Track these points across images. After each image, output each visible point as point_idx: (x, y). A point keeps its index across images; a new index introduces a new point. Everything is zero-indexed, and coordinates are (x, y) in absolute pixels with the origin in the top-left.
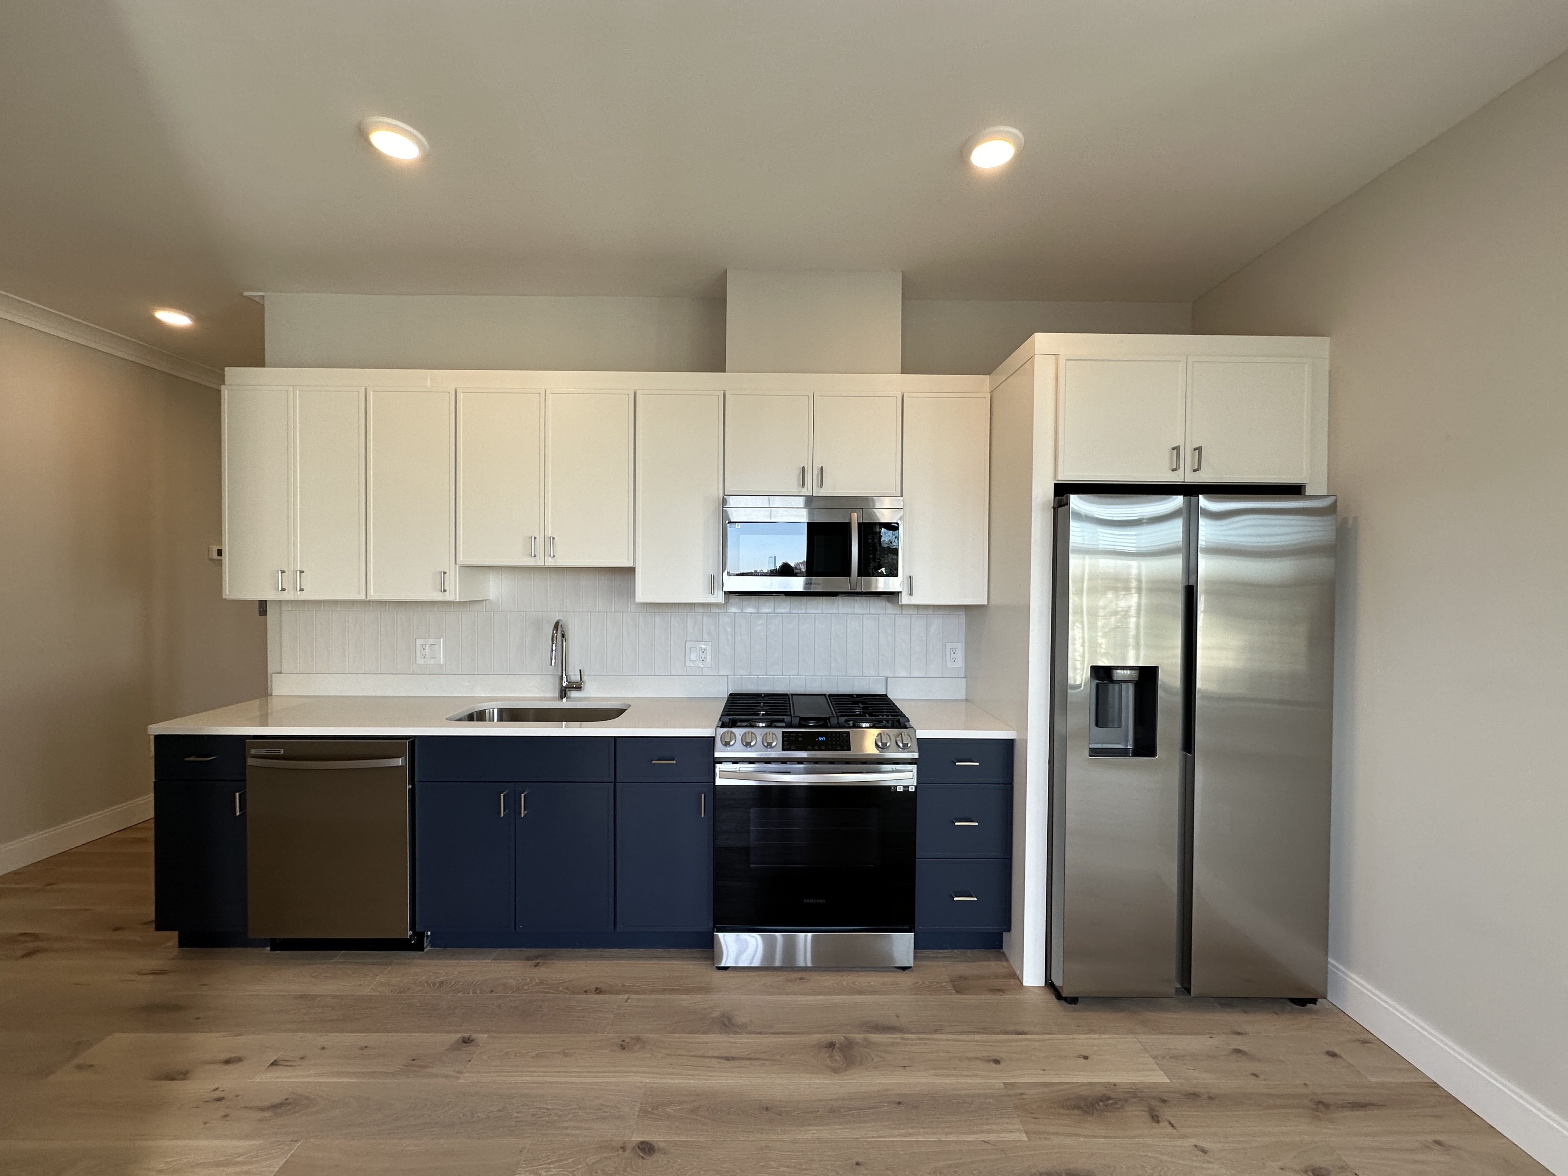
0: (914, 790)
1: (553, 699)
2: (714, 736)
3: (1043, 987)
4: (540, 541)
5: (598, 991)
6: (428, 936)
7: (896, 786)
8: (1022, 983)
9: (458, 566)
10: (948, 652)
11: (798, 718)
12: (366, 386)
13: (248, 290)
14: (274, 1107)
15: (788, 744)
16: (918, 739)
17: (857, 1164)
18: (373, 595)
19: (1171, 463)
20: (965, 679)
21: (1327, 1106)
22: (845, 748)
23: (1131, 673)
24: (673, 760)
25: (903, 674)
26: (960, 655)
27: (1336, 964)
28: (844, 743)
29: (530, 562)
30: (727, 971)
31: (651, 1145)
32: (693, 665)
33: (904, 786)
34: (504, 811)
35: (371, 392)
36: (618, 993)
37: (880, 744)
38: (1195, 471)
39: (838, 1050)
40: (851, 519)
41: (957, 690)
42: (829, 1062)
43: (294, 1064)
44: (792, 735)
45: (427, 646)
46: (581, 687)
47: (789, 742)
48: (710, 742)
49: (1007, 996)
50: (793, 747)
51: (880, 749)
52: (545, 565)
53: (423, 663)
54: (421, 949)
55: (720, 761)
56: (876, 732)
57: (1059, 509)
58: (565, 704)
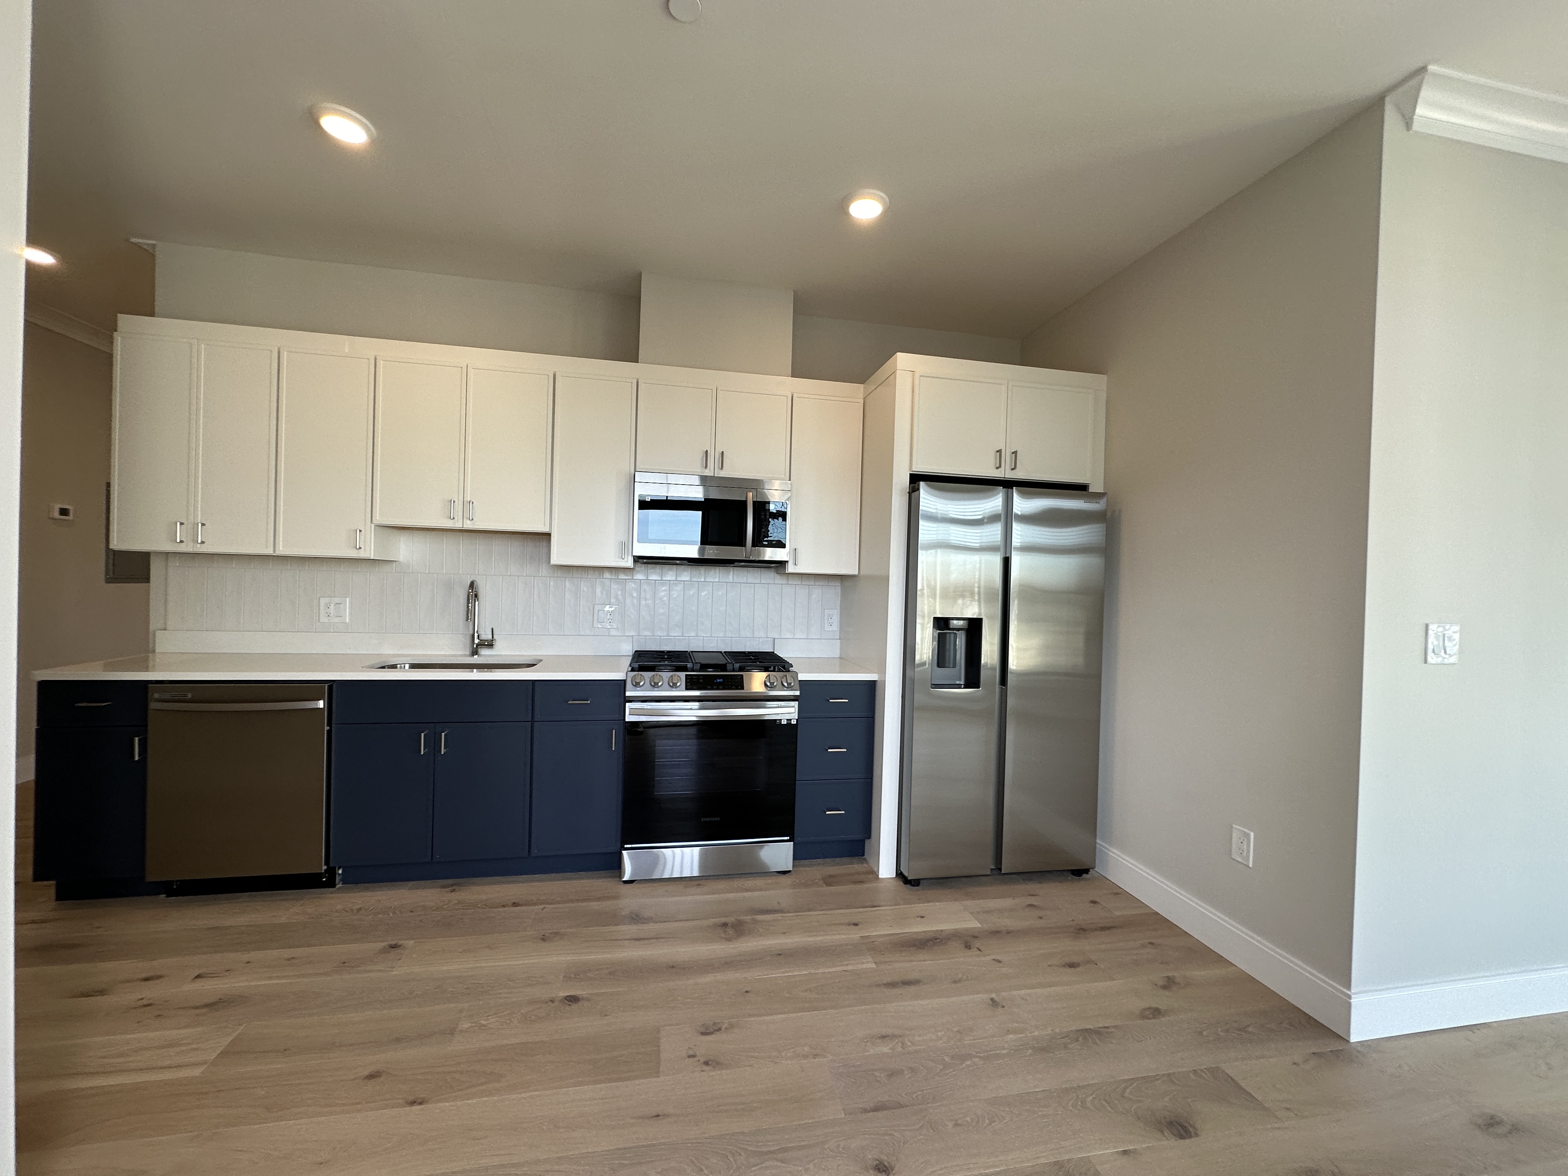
0: (795, 723)
1: (465, 656)
2: (625, 679)
3: (894, 878)
4: (459, 506)
5: (515, 904)
6: (339, 874)
7: (781, 720)
8: (878, 876)
9: (373, 525)
10: (826, 617)
11: (699, 664)
12: (279, 345)
13: (135, 237)
14: (210, 1006)
15: (691, 685)
16: (800, 681)
17: (747, 992)
18: (281, 550)
19: (996, 464)
20: (839, 640)
21: (1084, 930)
22: (739, 687)
23: (963, 623)
24: (588, 701)
25: (789, 636)
26: (836, 619)
27: (1103, 844)
28: (739, 683)
29: (449, 524)
30: (633, 884)
31: (577, 997)
32: (600, 627)
33: (787, 720)
34: (424, 750)
35: (285, 353)
36: (535, 904)
37: (768, 684)
38: (1013, 469)
39: (730, 927)
40: (747, 498)
41: (833, 650)
42: (723, 935)
43: (221, 975)
44: (694, 677)
45: (332, 605)
46: (492, 645)
47: (691, 684)
48: (621, 685)
49: (866, 885)
50: (694, 687)
51: (768, 688)
52: (463, 527)
53: (326, 621)
54: (333, 885)
55: (632, 700)
56: (764, 674)
57: (912, 494)
58: (476, 659)
